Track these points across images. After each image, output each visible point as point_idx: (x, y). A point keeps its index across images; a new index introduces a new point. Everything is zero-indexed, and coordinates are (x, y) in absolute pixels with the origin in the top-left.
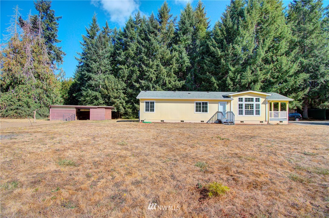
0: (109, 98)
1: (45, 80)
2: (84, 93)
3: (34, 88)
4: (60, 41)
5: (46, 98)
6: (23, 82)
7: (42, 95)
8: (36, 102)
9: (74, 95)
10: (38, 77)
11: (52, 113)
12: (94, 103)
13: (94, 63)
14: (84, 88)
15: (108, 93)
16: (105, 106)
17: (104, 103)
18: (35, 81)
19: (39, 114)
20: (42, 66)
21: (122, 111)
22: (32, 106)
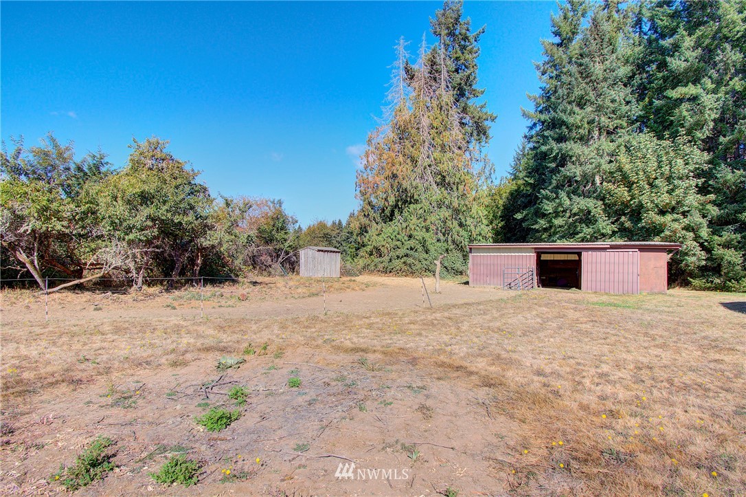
0: (637, 213)
1: (455, 188)
2: (548, 207)
3: (436, 208)
4: (482, 93)
5: (458, 228)
6: (416, 197)
7: (450, 223)
8: (439, 240)
9: (519, 216)
10: (443, 183)
11: (473, 264)
12: (577, 234)
13: (577, 109)
14: (549, 193)
15: (633, 197)
16: (621, 242)
17: (614, 233)
18: (437, 193)
19: (445, 267)
20: (449, 155)
21: (693, 259)
22: (432, 248)
